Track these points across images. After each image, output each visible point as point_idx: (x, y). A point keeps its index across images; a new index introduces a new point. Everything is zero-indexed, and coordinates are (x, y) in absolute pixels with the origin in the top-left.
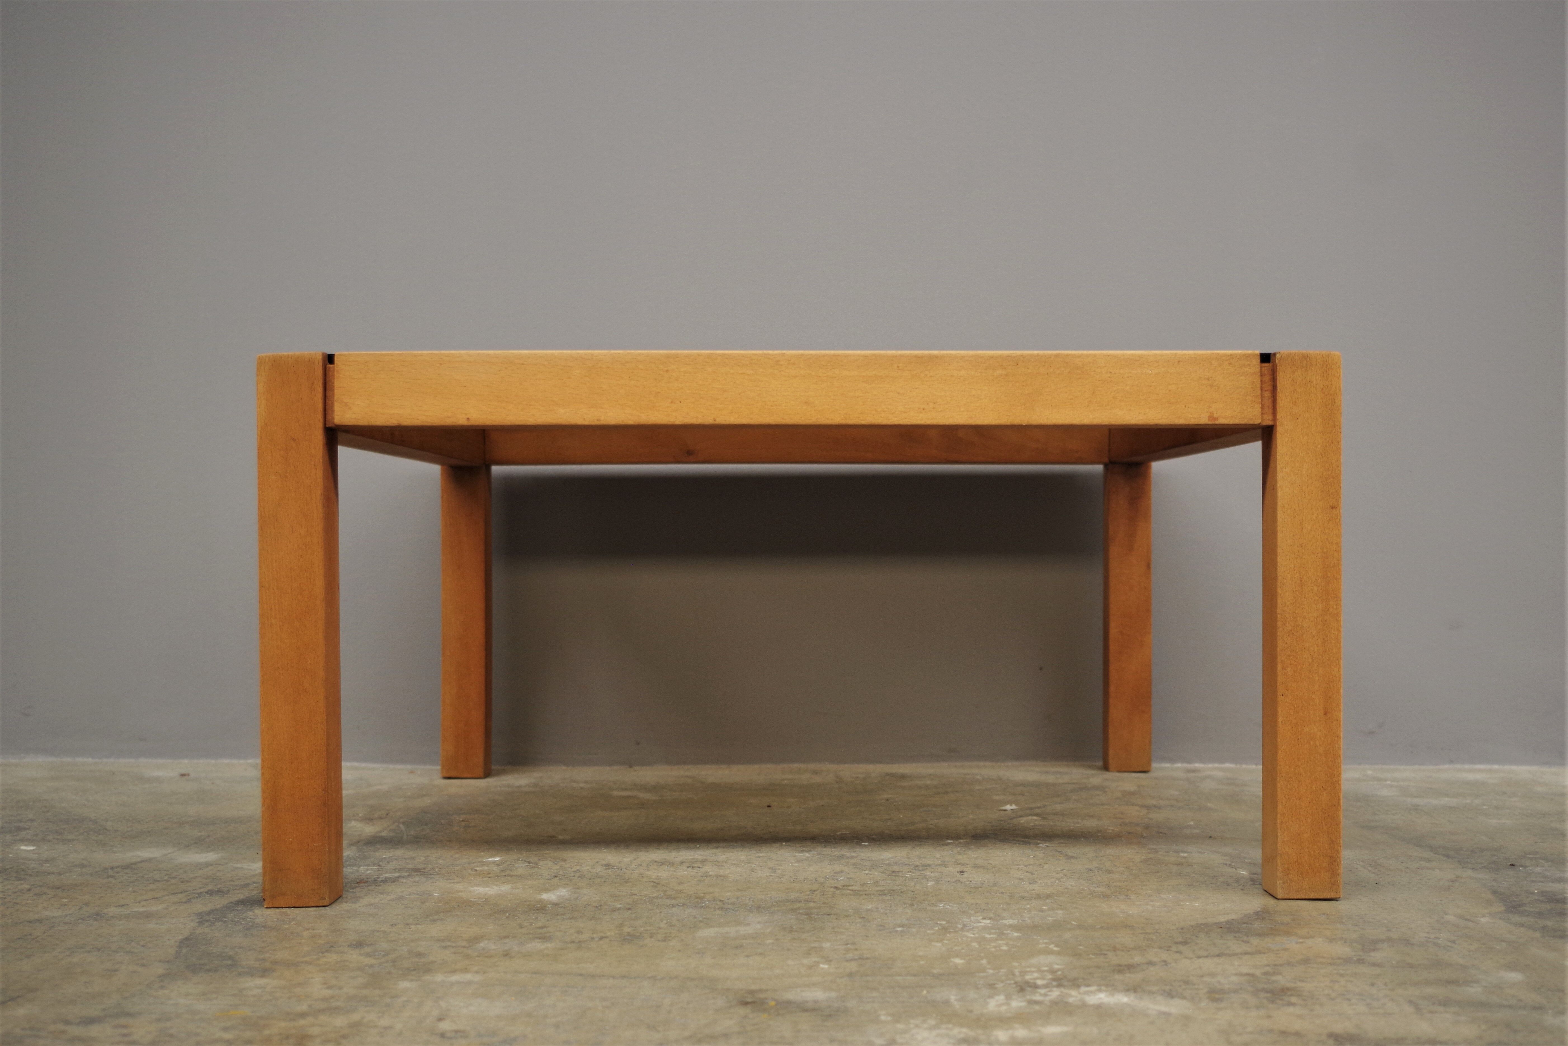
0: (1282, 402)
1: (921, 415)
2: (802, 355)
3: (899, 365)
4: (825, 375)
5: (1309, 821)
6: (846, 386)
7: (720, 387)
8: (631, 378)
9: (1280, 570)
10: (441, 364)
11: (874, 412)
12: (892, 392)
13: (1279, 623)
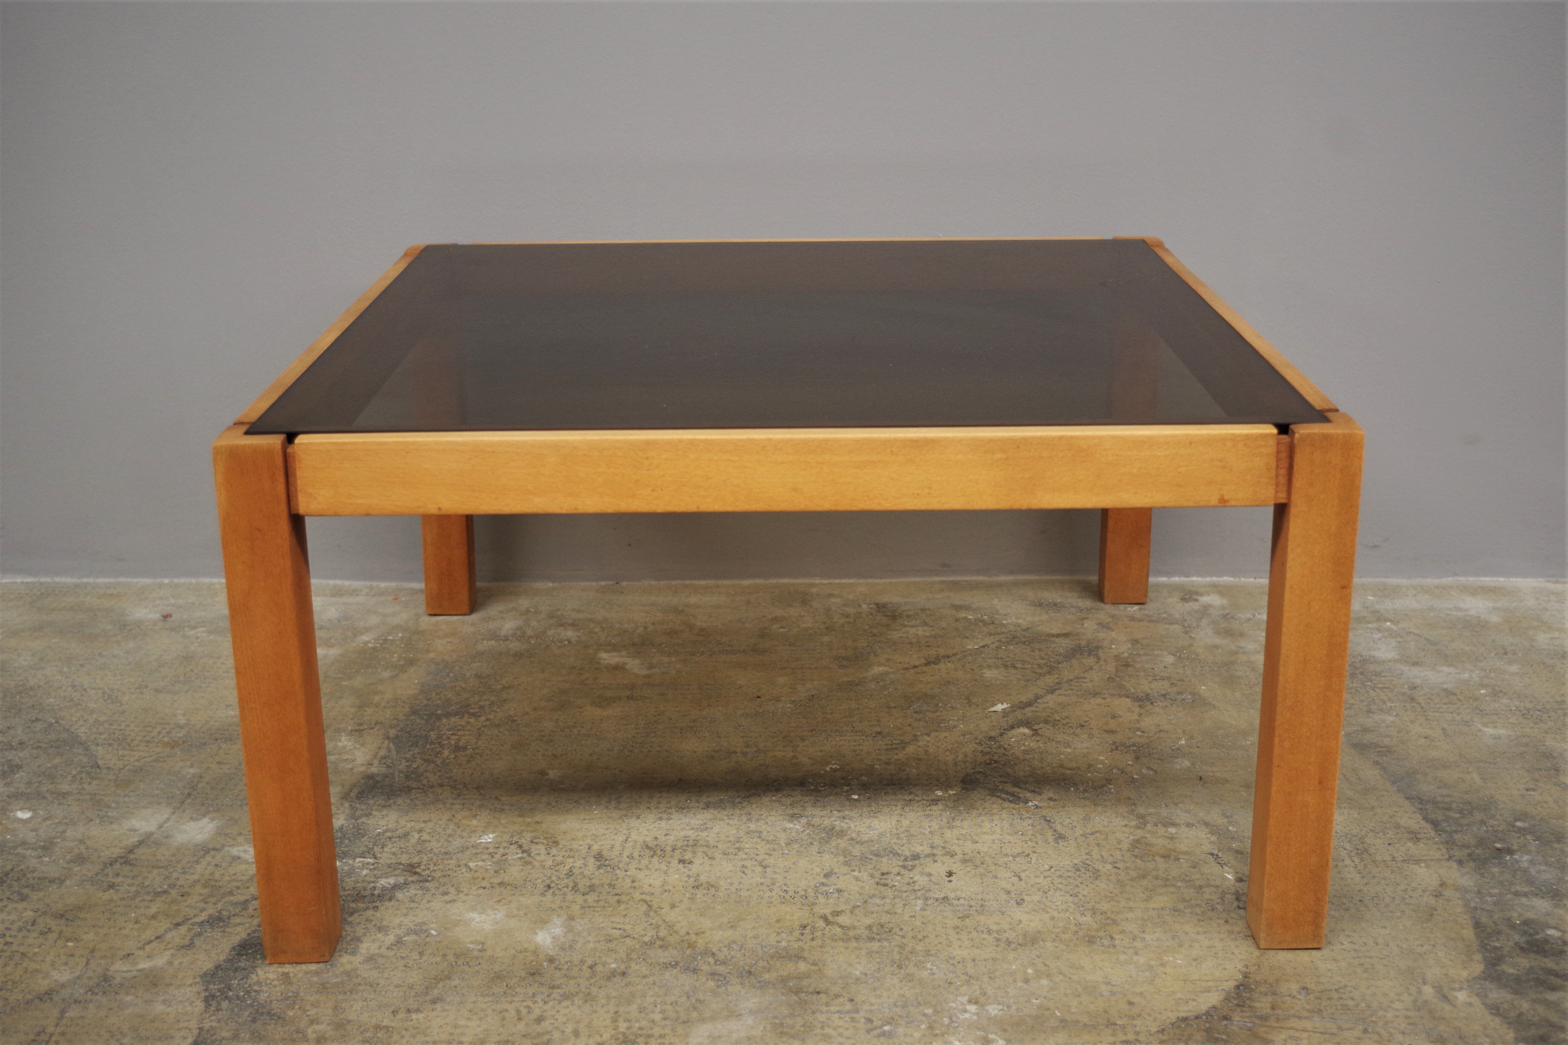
0: (1297, 483)
1: (916, 500)
2: (790, 440)
3: (893, 450)
4: (814, 461)
5: (1297, 880)
6: (836, 472)
7: (703, 474)
8: (609, 465)
9: (1284, 649)
10: (407, 453)
11: (866, 498)
12: (885, 477)
13: (1279, 699)
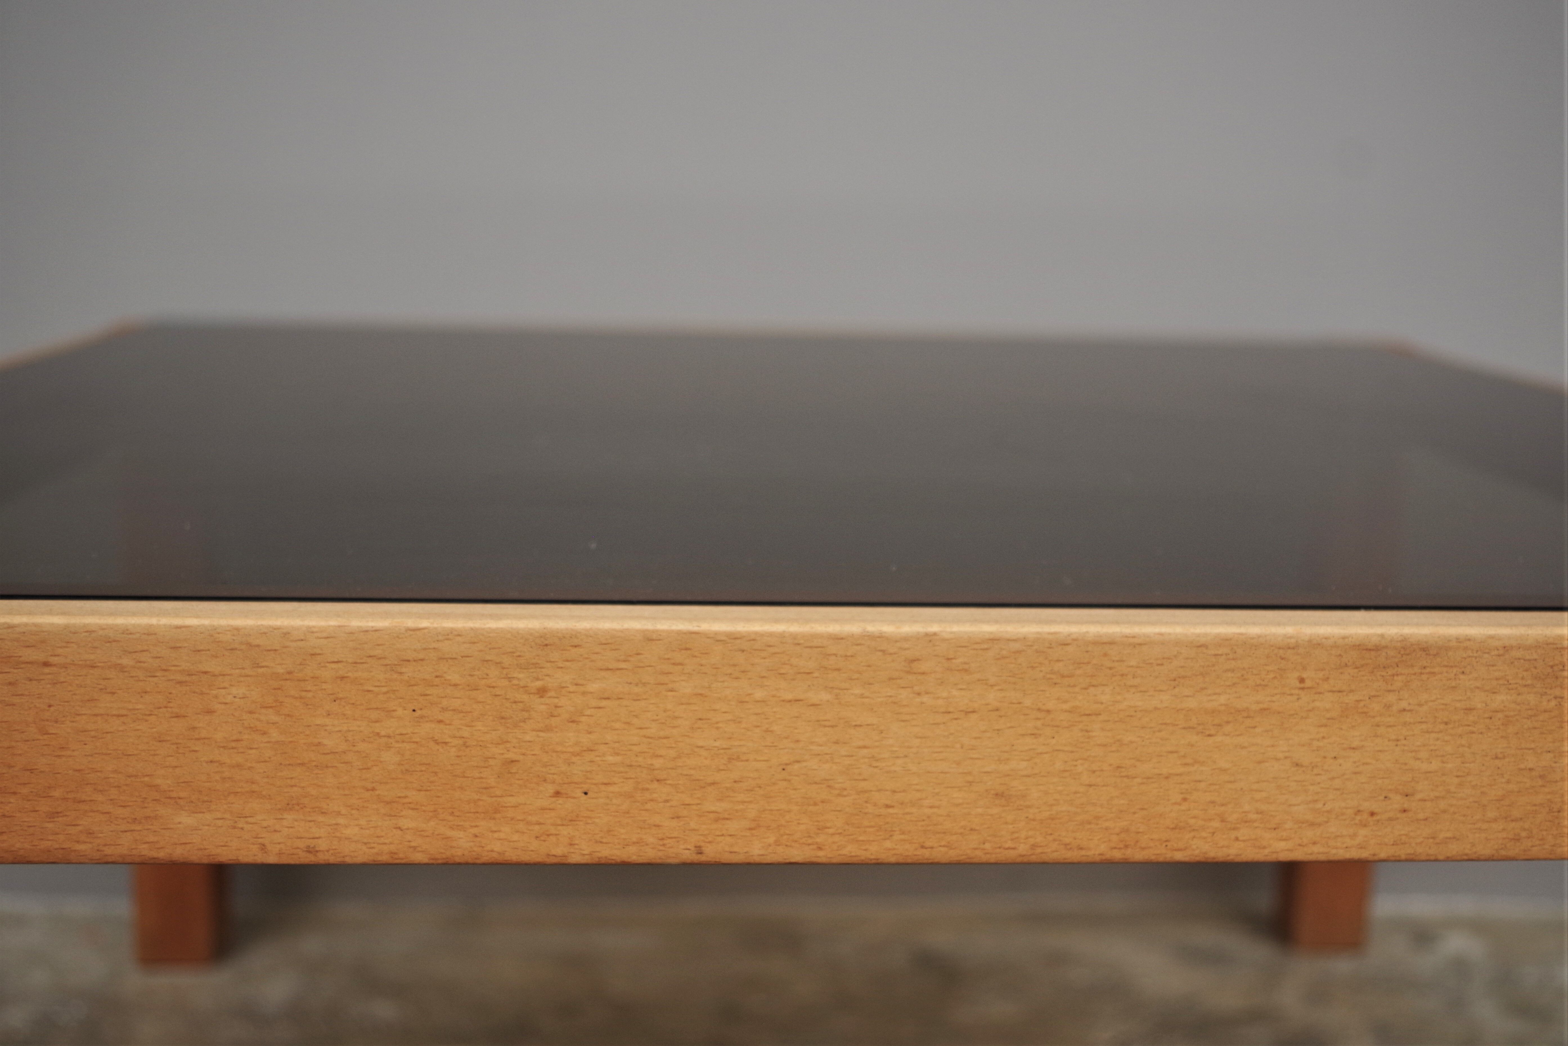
1: (1363, 832)
2: (994, 640)
3: (1304, 675)
4: (1065, 706)
6: (1132, 742)
7: (717, 744)
8: (419, 713)
11: (1216, 824)
12: (1277, 759)
